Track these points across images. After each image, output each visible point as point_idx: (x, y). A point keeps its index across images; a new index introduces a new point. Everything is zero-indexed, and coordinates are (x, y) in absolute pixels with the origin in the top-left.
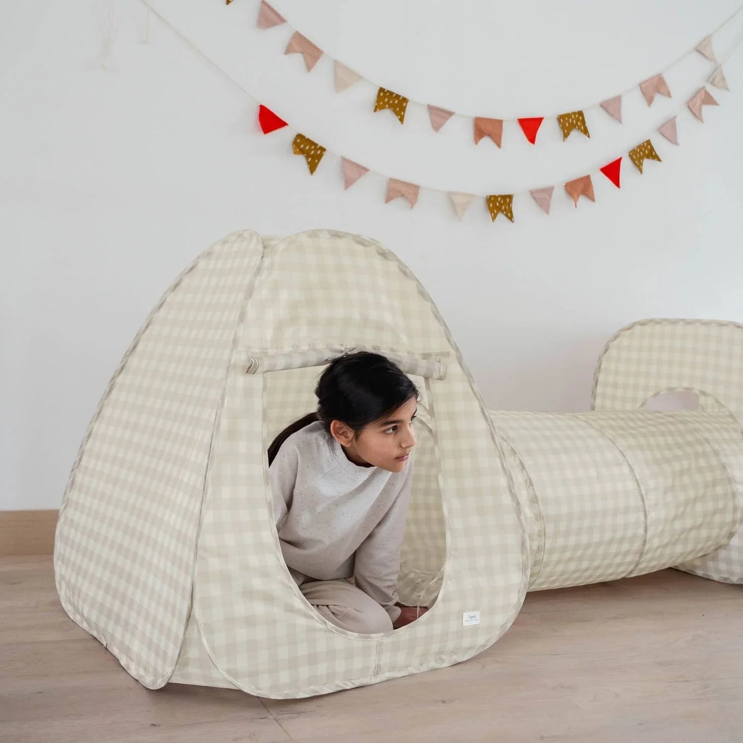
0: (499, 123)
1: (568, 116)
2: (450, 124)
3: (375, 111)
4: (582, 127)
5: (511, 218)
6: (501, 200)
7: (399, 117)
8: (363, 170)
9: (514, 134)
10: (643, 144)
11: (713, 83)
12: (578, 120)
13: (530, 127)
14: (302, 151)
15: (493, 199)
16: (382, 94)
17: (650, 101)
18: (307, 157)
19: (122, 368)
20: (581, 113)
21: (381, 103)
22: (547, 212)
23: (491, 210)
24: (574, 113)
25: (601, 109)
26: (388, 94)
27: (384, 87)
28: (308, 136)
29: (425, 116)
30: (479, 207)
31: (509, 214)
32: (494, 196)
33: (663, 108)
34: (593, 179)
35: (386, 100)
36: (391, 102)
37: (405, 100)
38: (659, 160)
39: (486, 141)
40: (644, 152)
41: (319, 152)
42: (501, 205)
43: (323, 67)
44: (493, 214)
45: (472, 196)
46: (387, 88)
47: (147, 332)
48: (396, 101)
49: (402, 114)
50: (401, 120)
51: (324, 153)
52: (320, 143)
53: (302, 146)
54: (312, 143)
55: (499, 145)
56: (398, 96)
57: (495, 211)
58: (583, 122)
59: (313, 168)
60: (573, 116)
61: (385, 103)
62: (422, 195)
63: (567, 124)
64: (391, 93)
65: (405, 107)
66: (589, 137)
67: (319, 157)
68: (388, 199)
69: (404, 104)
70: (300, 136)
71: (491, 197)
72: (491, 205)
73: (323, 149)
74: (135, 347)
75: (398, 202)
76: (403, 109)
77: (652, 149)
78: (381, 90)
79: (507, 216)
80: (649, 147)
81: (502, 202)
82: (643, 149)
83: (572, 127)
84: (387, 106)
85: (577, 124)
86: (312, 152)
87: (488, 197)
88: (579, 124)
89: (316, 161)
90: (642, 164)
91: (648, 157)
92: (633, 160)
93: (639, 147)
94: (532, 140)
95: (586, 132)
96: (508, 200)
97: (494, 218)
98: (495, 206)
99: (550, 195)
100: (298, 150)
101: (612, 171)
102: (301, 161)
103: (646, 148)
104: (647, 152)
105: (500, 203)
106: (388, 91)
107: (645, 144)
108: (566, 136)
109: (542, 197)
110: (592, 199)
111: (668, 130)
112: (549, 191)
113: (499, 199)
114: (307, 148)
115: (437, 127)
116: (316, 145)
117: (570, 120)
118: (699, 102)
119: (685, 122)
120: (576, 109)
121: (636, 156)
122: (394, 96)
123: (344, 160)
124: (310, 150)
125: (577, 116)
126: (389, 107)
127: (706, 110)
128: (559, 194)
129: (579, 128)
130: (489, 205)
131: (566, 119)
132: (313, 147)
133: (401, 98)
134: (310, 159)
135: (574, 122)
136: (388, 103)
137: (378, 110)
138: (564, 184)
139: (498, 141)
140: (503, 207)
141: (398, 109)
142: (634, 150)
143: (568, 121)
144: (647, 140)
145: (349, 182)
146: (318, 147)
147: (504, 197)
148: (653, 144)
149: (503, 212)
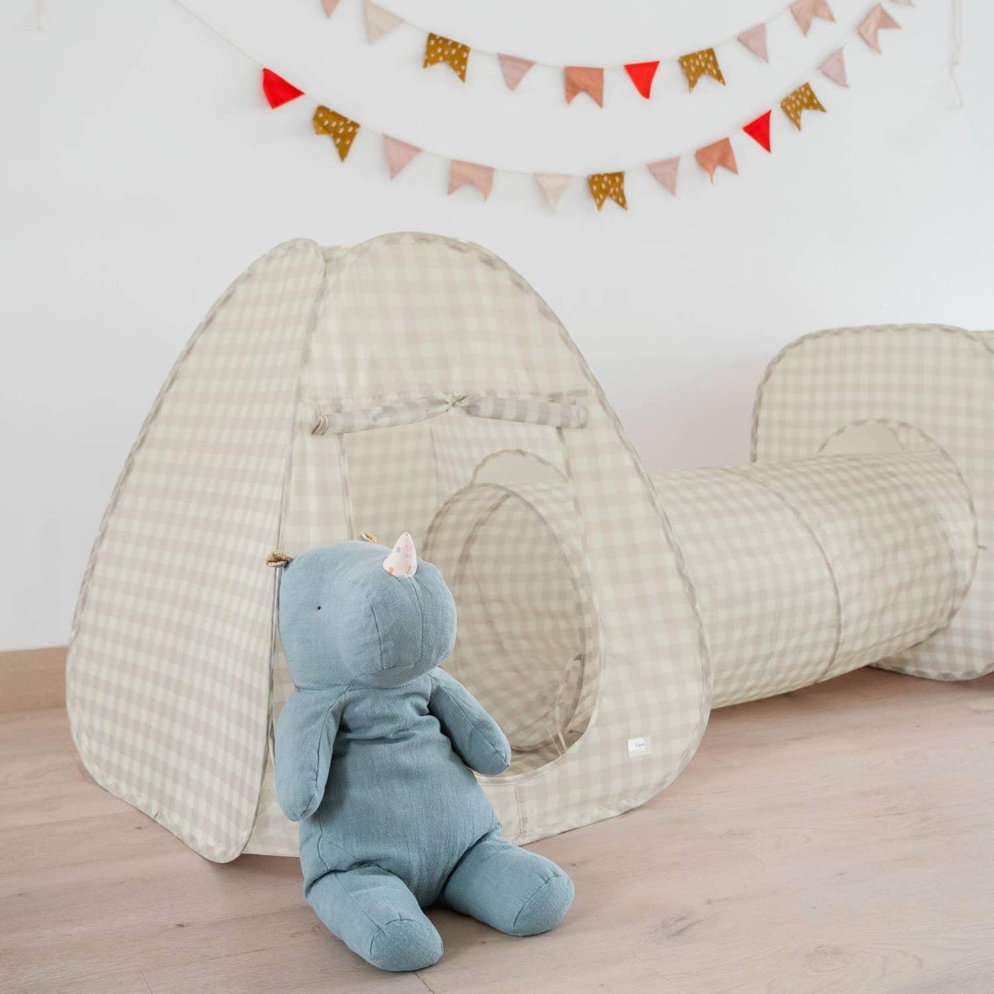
0: (599, 73)
1: (694, 56)
2: (531, 78)
3: (425, 66)
4: (714, 72)
5: (623, 204)
6: (608, 181)
7: (459, 73)
8: (413, 150)
9: (620, 87)
10: (800, 89)
12: (707, 61)
13: (642, 75)
14: (327, 130)
15: (596, 179)
16: (433, 42)
17: (805, 28)
18: (335, 138)
19: (142, 441)
20: (711, 52)
21: (433, 55)
22: (673, 192)
23: (595, 195)
24: (702, 53)
25: (739, 45)
26: (441, 42)
27: (433, 32)
28: (334, 106)
29: (494, 70)
30: (579, 192)
31: (621, 200)
32: (598, 176)
33: (824, 36)
34: (733, 143)
35: (439, 50)
36: (446, 53)
37: (465, 49)
38: (823, 110)
39: (582, 99)
40: (802, 101)
41: (350, 129)
42: (608, 187)
43: (348, 9)
44: (598, 201)
45: (567, 177)
46: (439, 33)
47: (174, 388)
48: (454, 52)
49: (463, 68)
50: (462, 77)
51: (358, 130)
52: (351, 117)
53: (326, 123)
54: (338, 117)
55: (600, 103)
56: (455, 44)
57: (601, 196)
58: (715, 64)
59: (343, 152)
60: (700, 57)
61: (438, 56)
62: (499, 181)
63: (693, 69)
64: (446, 41)
65: (466, 58)
66: (724, 83)
67: (351, 136)
68: (452, 189)
69: (465, 55)
70: (322, 109)
71: (593, 177)
72: (595, 188)
73: (355, 125)
74: (157, 410)
75: (467, 193)
76: (464, 61)
77: (812, 96)
78: (432, 36)
79: (617, 201)
80: (808, 93)
81: (610, 183)
82: (800, 97)
83: (700, 71)
84: (441, 59)
85: (706, 67)
86: (341, 131)
87: (590, 177)
88: (709, 66)
89: (348, 142)
90: (799, 117)
91: (807, 107)
92: (788, 113)
93: (795, 93)
94: (645, 92)
95: (719, 77)
96: (617, 179)
97: (600, 206)
98: (600, 189)
99: (675, 169)
100: (321, 129)
101: (759, 130)
102: (326, 144)
103: (803, 94)
104: (805, 100)
105: (607, 184)
106: (441, 38)
107: (803, 89)
108: (692, 84)
109: (665, 173)
110: (734, 169)
111: (834, 68)
112: (673, 163)
113: (606, 179)
114: (334, 124)
115: (512, 83)
116: (345, 119)
117: (697, 63)
118: (872, 24)
119: (855, 55)
120: (704, 47)
121: (791, 107)
122: (450, 43)
123: (386, 138)
124: (338, 127)
125: (706, 55)
126: (444, 61)
127: (884, 36)
128: (688, 165)
129: (711, 73)
130: (592, 188)
131: (691, 61)
132: (342, 123)
133: (459, 47)
134: (338, 141)
135: (703, 64)
136: (442, 54)
137: (429, 65)
138: (694, 152)
139: (598, 97)
140: (612, 190)
141: (456, 62)
142: (788, 98)
143: (695, 64)
144: (805, 83)
145: (394, 170)
146: (349, 122)
147: (612, 176)
148: (814, 88)
149: (611, 196)
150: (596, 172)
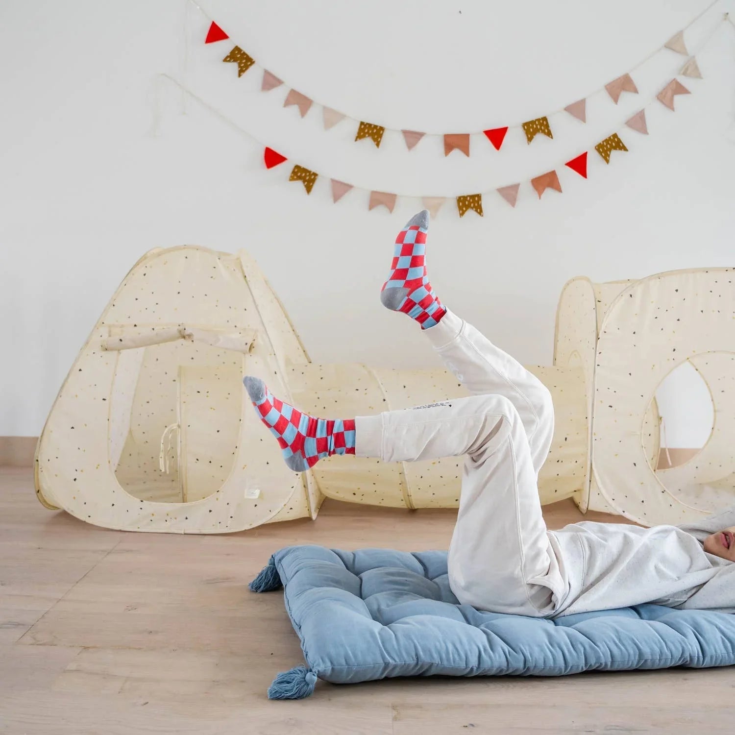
0: (466, 137)
1: (533, 122)
2: (422, 143)
3: (356, 140)
4: (546, 131)
5: (480, 212)
6: (470, 199)
7: (376, 143)
8: (348, 187)
9: (481, 144)
10: (610, 138)
11: (685, 74)
12: (541, 125)
13: (496, 136)
14: (299, 178)
15: (462, 199)
16: (363, 127)
17: (616, 99)
18: (304, 182)
20: (545, 119)
21: (362, 134)
22: (513, 204)
23: (460, 208)
24: (538, 120)
25: (566, 114)
26: (367, 126)
27: (363, 121)
28: (303, 165)
29: (401, 141)
30: (451, 207)
31: (479, 210)
32: (464, 197)
33: (629, 104)
35: (366, 131)
36: (370, 132)
37: (382, 129)
38: (626, 150)
39: (456, 153)
40: (611, 145)
41: (313, 177)
42: (470, 203)
43: (314, 112)
44: (461, 212)
45: (444, 198)
46: (366, 121)
48: (375, 131)
49: (379, 139)
50: (378, 145)
51: (316, 177)
52: (313, 170)
53: (299, 174)
54: (305, 171)
55: (467, 154)
56: (376, 127)
57: (464, 209)
58: (547, 126)
59: (309, 189)
60: (537, 123)
61: (365, 134)
62: (400, 202)
63: (531, 130)
64: (370, 125)
65: (382, 134)
66: (552, 138)
67: (313, 181)
68: (371, 207)
69: (381, 132)
70: (297, 167)
71: (460, 198)
72: (461, 204)
73: (315, 175)
76: (380, 136)
77: (619, 141)
78: (362, 123)
79: (476, 211)
80: (616, 139)
81: (471, 200)
82: (610, 142)
83: (536, 131)
84: (367, 135)
85: (541, 128)
86: (307, 178)
87: (458, 198)
88: (543, 128)
89: (311, 184)
90: (609, 156)
91: (615, 148)
92: (600, 153)
93: (606, 141)
95: (549, 134)
96: (476, 199)
97: (462, 214)
98: (464, 205)
99: (516, 191)
100: (295, 177)
101: (579, 165)
102: (299, 185)
103: (613, 141)
104: (614, 144)
105: (469, 201)
106: (367, 124)
107: (612, 138)
108: (530, 139)
109: (510, 193)
110: (559, 189)
111: (638, 122)
112: (515, 187)
113: (468, 198)
114: (304, 175)
115: (410, 145)
116: (310, 172)
117: (535, 126)
118: (670, 93)
119: (656, 114)
120: (540, 116)
121: (603, 149)
122: (373, 126)
123: (333, 181)
124: (306, 176)
125: (541, 121)
126: (368, 136)
127: (678, 99)
128: (527, 191)
129: (543, 132)
130: (459, 204)
131: (531, 125)
132: (308, 174)
133: (378, 128)
134: (306, 183)
135: (539, 127)
136: (368, 132)
137: (358, 139)
138: (530, 180)
139: (466, 151)
140: (472, 205)
141: (376, 137)
142: (600, 144)
143: (532, 127)
144: (614, 133)
145: (336, 197)
146: (312, 173)
147: (473, 197)
148: (620, 136)
149: (472, 208)
150: (463, 195)
